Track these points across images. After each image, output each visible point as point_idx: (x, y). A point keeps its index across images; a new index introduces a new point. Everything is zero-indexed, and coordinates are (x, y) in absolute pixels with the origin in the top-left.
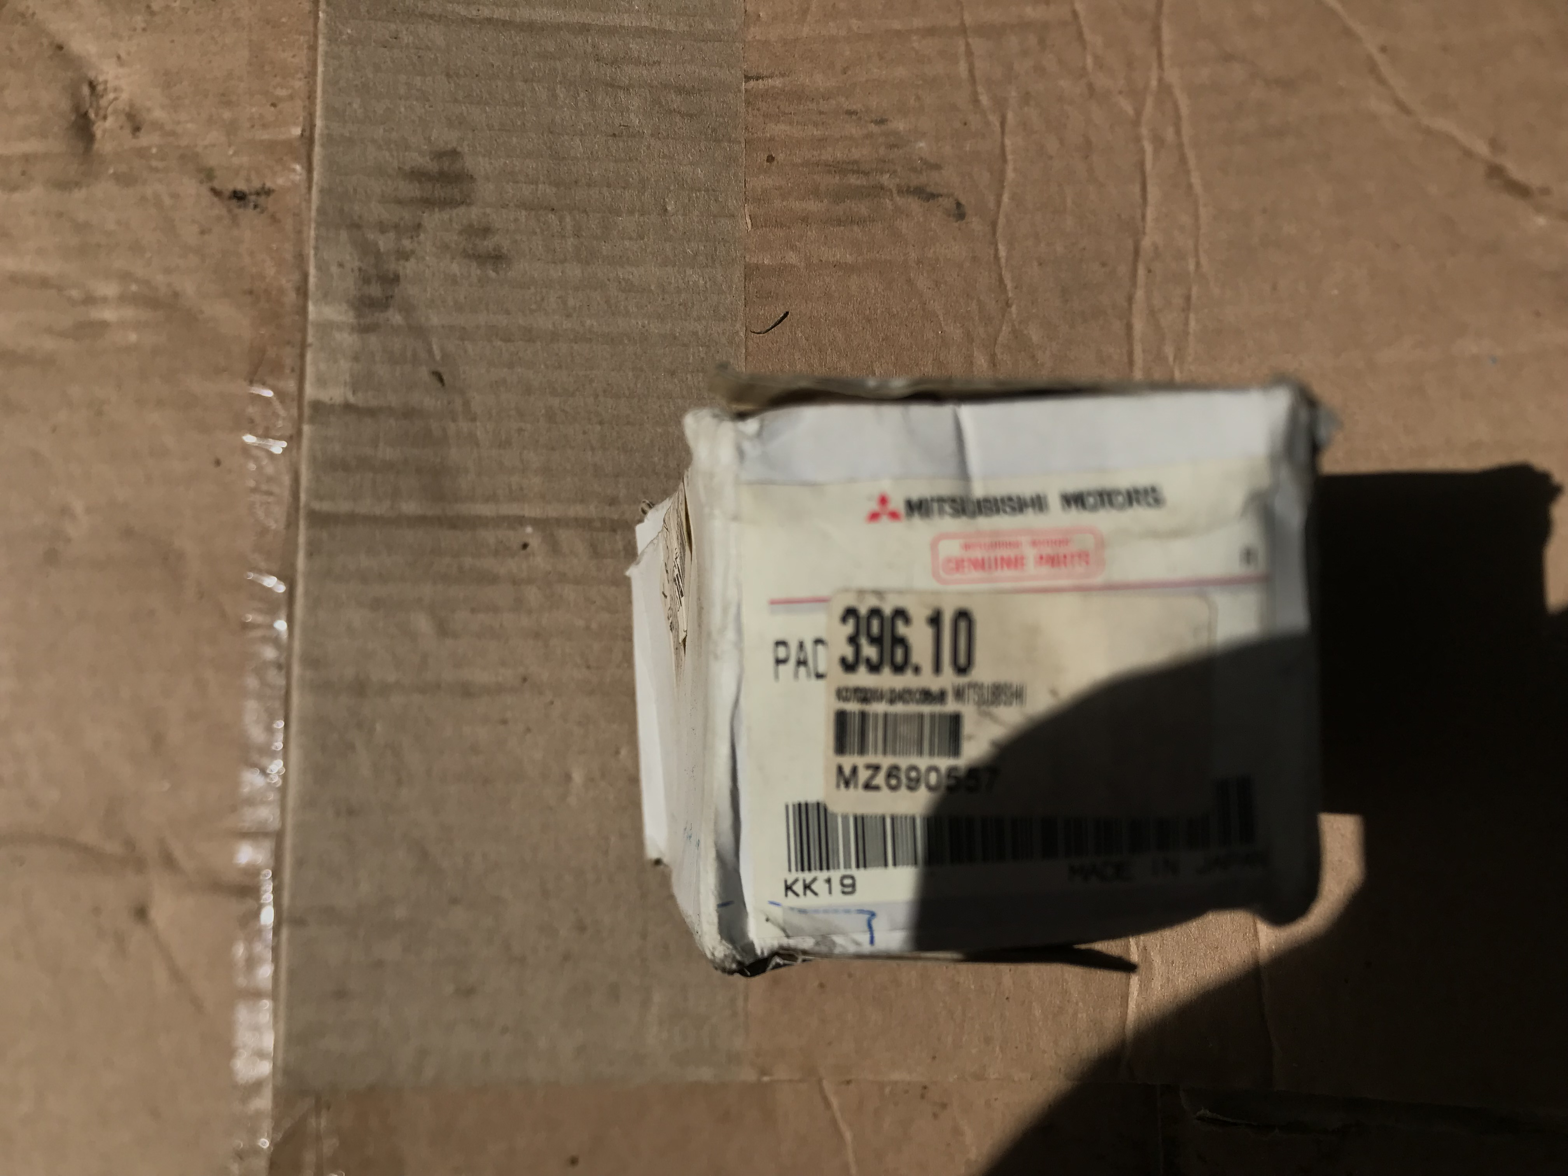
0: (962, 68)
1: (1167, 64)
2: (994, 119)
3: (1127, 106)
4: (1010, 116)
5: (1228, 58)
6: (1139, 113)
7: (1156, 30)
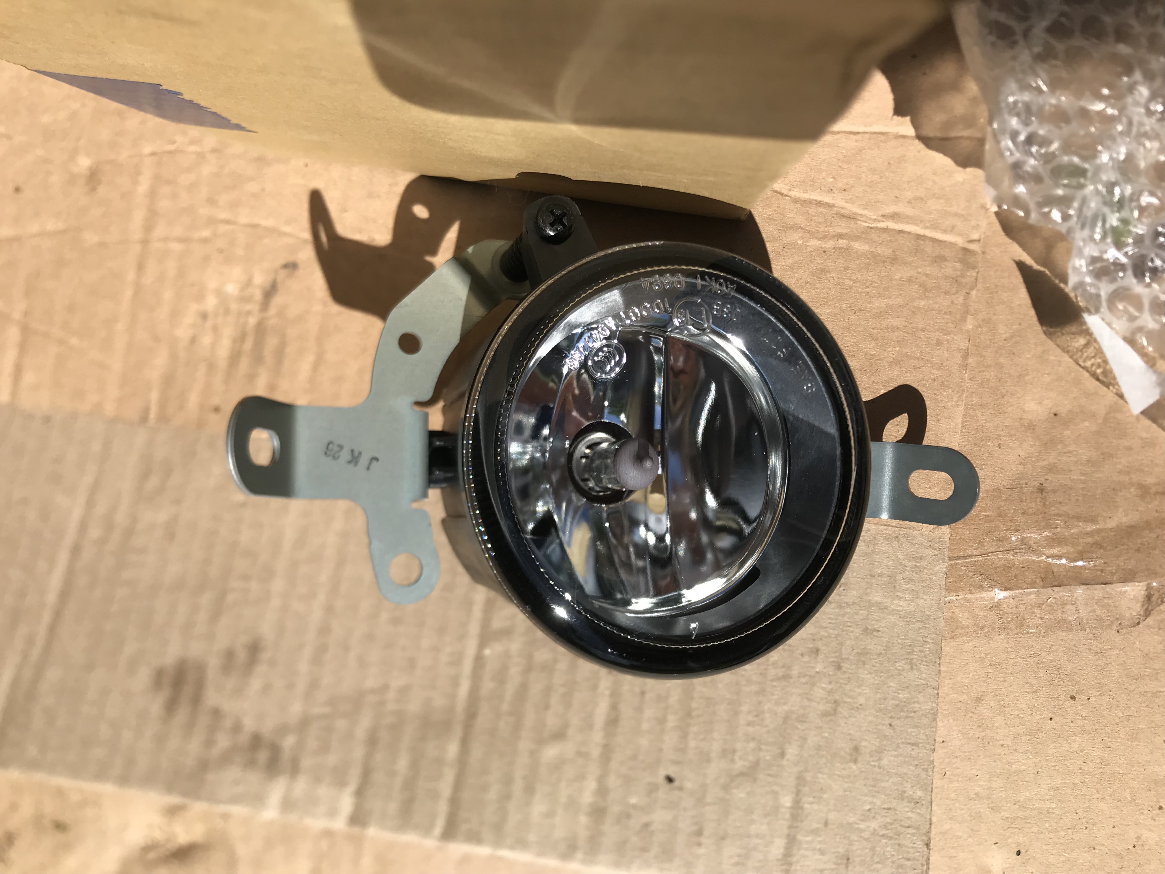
0: (176, 247)
2: (223, 228)
4: (223, 215)
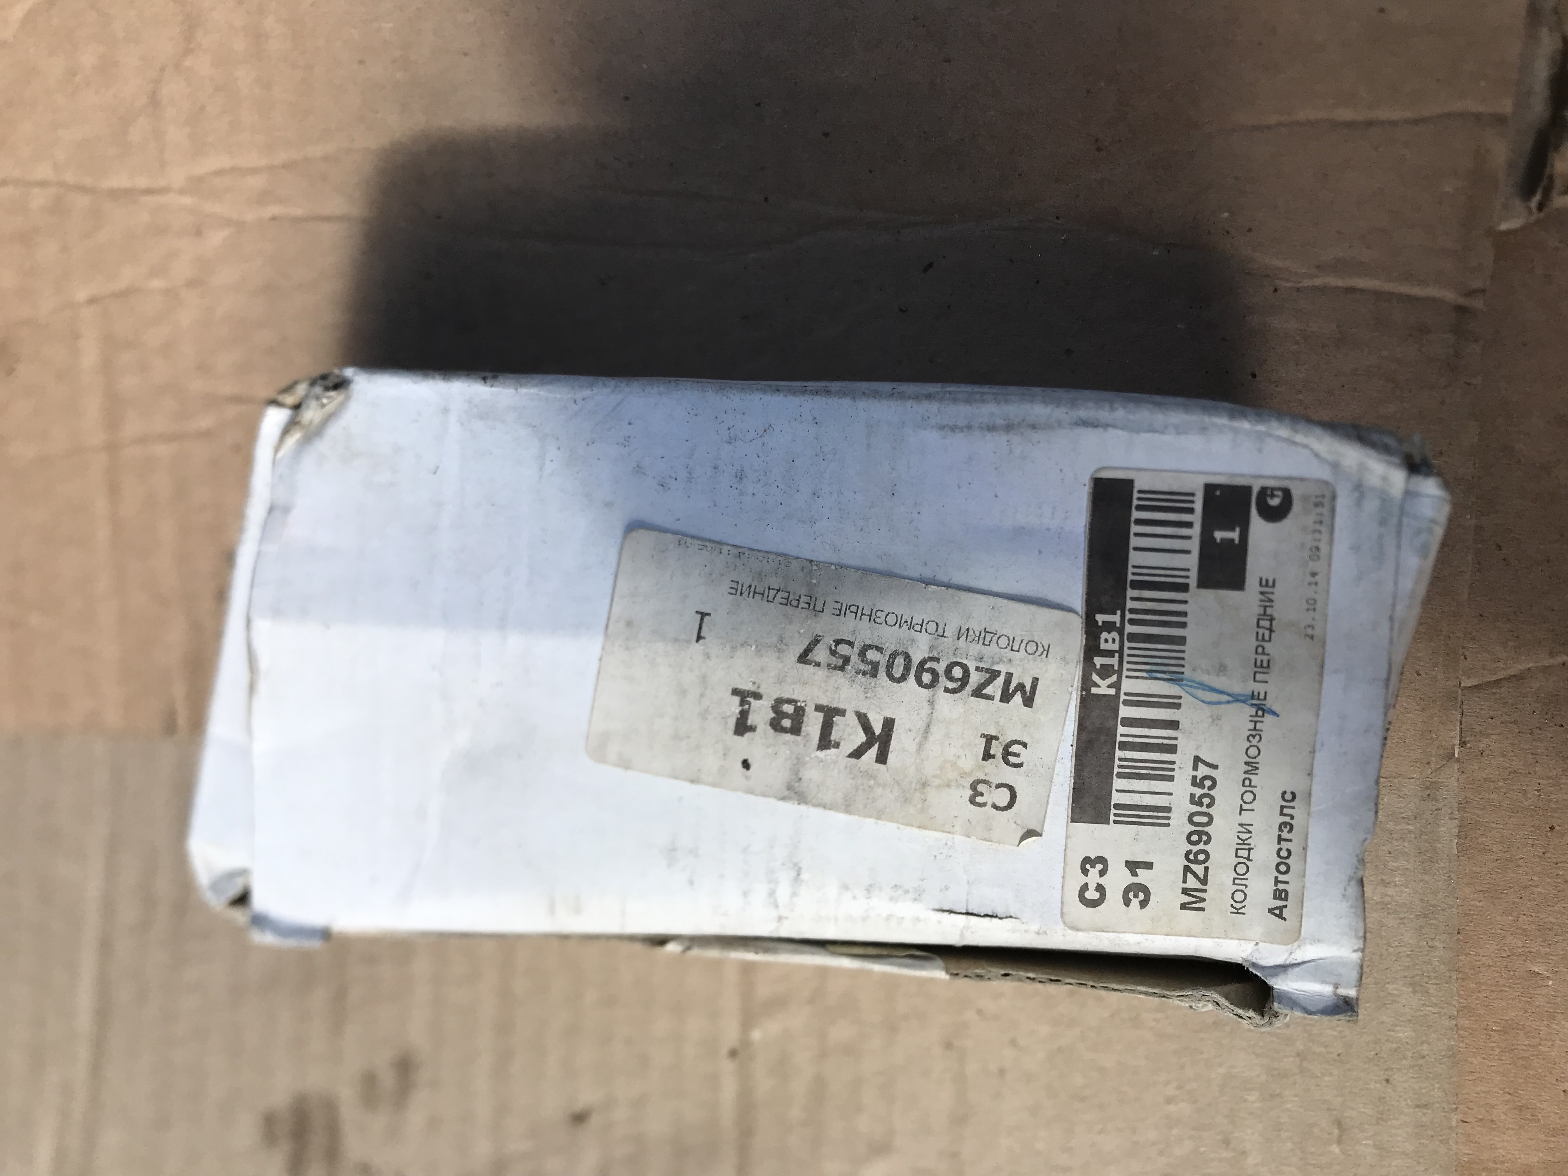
1: (161, 183)
3: (216, 238)
5: (154, 101)
6: (228, 222)
7: (116, 194)
